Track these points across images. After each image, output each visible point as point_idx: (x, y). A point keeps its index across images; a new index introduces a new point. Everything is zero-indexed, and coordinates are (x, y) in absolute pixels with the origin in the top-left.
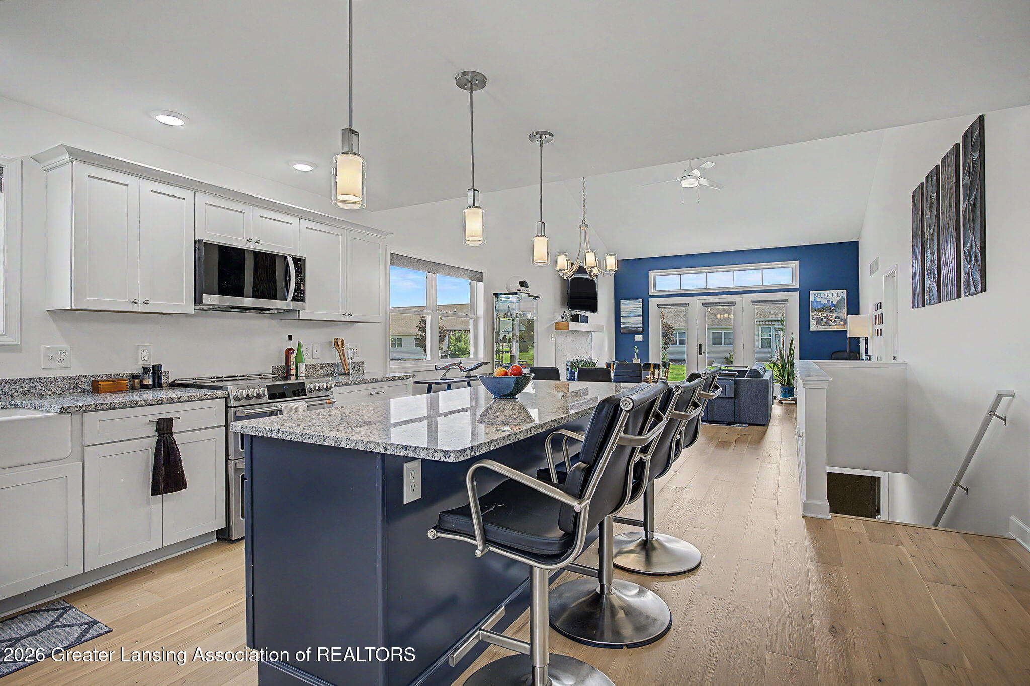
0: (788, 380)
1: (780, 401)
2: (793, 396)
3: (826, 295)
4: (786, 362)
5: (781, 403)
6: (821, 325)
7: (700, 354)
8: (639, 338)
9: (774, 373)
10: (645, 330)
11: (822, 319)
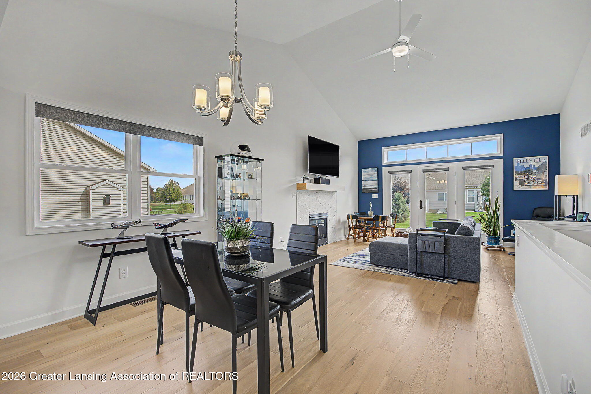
0: (495, 231)
1: (487, 248)
2: (499, 244)
3: (528, 161)
4: (492, 215)
5: (488, 250)
6: (524, 185)
7: (421, 208)
8: (375, 196)
9: (482, 225)
10: (380, 190)
11: (525, 181)
